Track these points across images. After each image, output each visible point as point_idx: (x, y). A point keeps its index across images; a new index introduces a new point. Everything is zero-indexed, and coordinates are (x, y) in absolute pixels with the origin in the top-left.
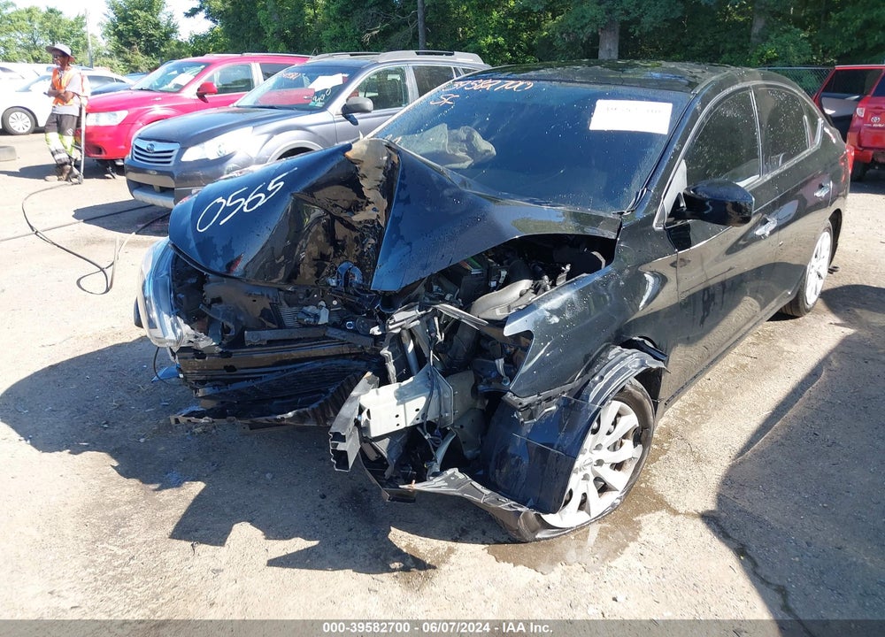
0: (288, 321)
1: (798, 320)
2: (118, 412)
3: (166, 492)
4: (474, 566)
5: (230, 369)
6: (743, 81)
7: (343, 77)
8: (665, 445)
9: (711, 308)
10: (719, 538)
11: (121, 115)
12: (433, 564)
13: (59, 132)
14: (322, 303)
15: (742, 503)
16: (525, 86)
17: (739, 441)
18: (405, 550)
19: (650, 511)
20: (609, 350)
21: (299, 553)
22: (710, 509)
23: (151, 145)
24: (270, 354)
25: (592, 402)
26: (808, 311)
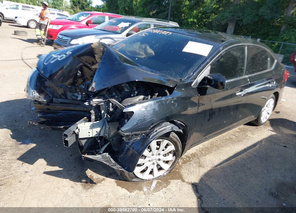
0: (69, 97)
1: (258, 127)
2: (21, 118)
3: (23, 145)
4: (109, 186)
5: (49, 109)
6: (243, 43)
7: (129, 24)
8: (191, 159)
9: (213, 116)
10: (194, 192)
11: (60, 27)
12: (96, 182)
13: (40, 29)
14: (80, 93)
15: (208, 183)
16: (169, 33)
17: (217, 162)
18: (89, 177)
19: (175, 179)
20: (164, 123)
21: (55, 171)
22: (196, 182)
23: (62, 37)
24: (61, 107)
25: (151, 138)
26: (262, 124)
